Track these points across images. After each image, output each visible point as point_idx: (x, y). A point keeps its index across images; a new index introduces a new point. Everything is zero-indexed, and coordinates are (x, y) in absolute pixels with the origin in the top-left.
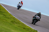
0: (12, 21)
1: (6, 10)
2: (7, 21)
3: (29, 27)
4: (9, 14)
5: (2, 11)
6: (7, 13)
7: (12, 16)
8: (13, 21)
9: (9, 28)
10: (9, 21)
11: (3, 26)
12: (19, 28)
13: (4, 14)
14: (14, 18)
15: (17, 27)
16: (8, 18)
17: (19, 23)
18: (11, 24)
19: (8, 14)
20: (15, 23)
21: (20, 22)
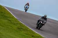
0: (18, 28)
1: (11, 14)
2: (12, 27)
3: (38, 34)
4: (15, 20)
5: (6, 15)
6: (13, 17)
7: (19, 21)
8: (20, 27)
9: (15, 36)
10: (15, 27)
11: (8, 34)
12: (27, 35)
13: (10, 19)
14: (21, 24)
15: (24, 35)
16: (14, 24)
17: (26, 30)
18: (17, 31)
19: (13, 19)
20: (22, 30)
21: (28, 28)
